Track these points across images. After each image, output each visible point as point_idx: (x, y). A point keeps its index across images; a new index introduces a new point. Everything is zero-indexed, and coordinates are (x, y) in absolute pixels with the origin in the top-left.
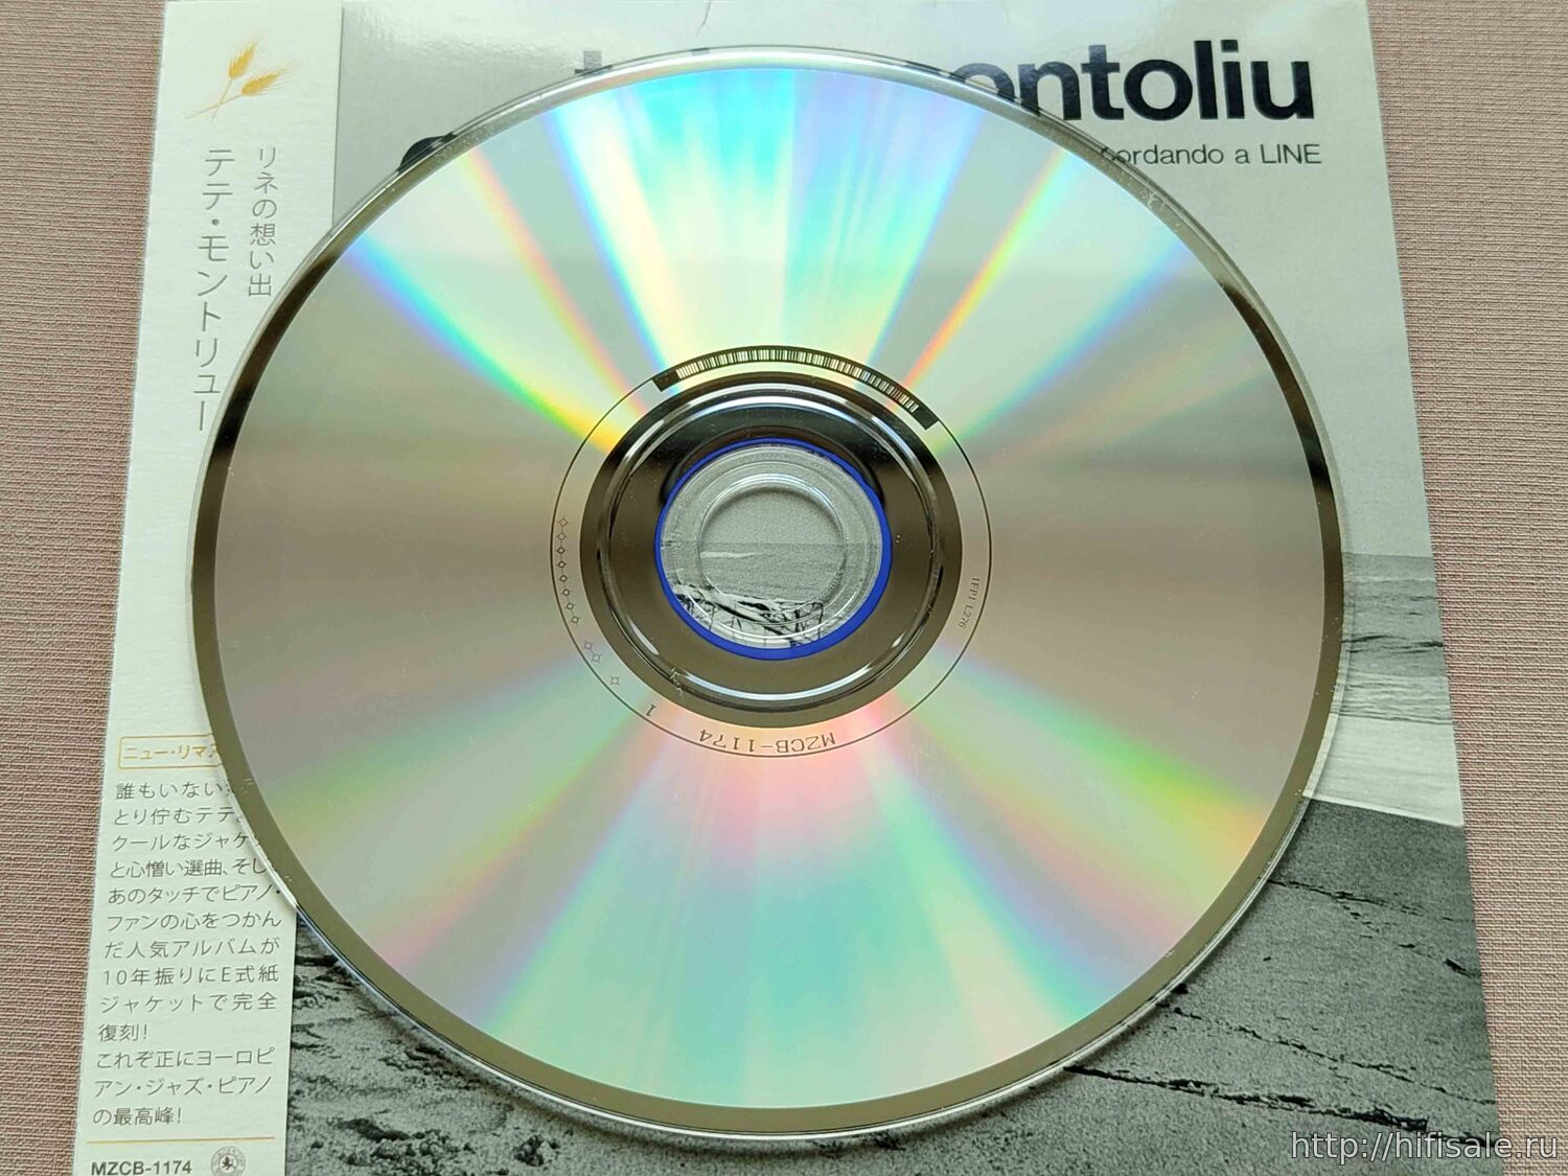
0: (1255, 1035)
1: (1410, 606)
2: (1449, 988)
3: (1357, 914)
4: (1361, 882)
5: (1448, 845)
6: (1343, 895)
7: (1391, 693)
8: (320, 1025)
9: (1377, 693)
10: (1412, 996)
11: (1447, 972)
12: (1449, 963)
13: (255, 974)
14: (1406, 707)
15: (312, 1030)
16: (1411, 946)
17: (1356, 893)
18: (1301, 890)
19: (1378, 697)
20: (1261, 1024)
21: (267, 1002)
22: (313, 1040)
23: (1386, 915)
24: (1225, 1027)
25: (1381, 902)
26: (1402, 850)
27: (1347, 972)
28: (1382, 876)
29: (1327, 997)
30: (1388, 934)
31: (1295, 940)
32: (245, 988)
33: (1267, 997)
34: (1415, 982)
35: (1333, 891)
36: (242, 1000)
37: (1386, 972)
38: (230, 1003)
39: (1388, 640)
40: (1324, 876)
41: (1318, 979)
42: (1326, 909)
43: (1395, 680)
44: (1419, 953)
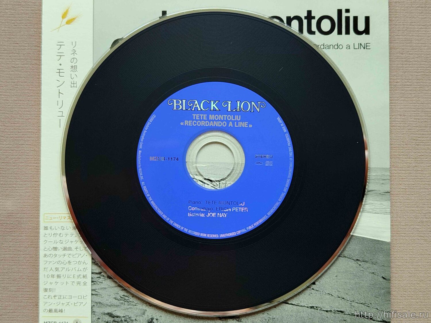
0: (332, 295)
1: (382, 182)
2: (382, 284)
3: (360, 265)
4: (362, 257)
5: (385, 246)
6: (357, 260)
7: (375, 206)
8: (98, 289)
9: (371, 206)
10: (372, 286)
11: (382, 279)
12: (383, 277)
13: (82, 276)
14: (379, 210)
15: (96, 290)
16: (373, 273)
17: (360, 259)
18: (347, 258)
19: (371, 207)
20: (334, 292)
21: (85, 284)
22: (96, 293)
23: (367, 265)
24: (324, 293)
25: (366, 262)
26: (373, 248)
27: (356, 280)
28: (367, 255)
29: (351, 286)
30: (368, 270)
31: (344, 271)
32: (79, 280)
33: (336, 286)
34: (373, 282)
35: (354, 259)
36: (79, 283)
37: (366, 279)
38: (76, 284)
39: (375, 191)
40: (353, 255)
41: (349, 281)
42: (353, 264)
43: (376, 202)
44: (375, 275)
